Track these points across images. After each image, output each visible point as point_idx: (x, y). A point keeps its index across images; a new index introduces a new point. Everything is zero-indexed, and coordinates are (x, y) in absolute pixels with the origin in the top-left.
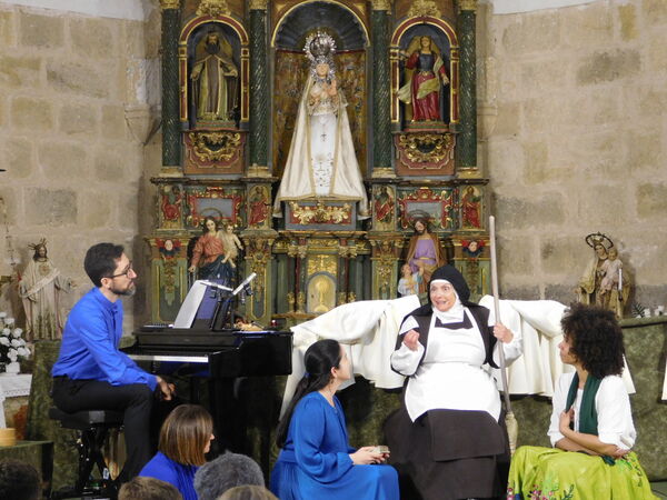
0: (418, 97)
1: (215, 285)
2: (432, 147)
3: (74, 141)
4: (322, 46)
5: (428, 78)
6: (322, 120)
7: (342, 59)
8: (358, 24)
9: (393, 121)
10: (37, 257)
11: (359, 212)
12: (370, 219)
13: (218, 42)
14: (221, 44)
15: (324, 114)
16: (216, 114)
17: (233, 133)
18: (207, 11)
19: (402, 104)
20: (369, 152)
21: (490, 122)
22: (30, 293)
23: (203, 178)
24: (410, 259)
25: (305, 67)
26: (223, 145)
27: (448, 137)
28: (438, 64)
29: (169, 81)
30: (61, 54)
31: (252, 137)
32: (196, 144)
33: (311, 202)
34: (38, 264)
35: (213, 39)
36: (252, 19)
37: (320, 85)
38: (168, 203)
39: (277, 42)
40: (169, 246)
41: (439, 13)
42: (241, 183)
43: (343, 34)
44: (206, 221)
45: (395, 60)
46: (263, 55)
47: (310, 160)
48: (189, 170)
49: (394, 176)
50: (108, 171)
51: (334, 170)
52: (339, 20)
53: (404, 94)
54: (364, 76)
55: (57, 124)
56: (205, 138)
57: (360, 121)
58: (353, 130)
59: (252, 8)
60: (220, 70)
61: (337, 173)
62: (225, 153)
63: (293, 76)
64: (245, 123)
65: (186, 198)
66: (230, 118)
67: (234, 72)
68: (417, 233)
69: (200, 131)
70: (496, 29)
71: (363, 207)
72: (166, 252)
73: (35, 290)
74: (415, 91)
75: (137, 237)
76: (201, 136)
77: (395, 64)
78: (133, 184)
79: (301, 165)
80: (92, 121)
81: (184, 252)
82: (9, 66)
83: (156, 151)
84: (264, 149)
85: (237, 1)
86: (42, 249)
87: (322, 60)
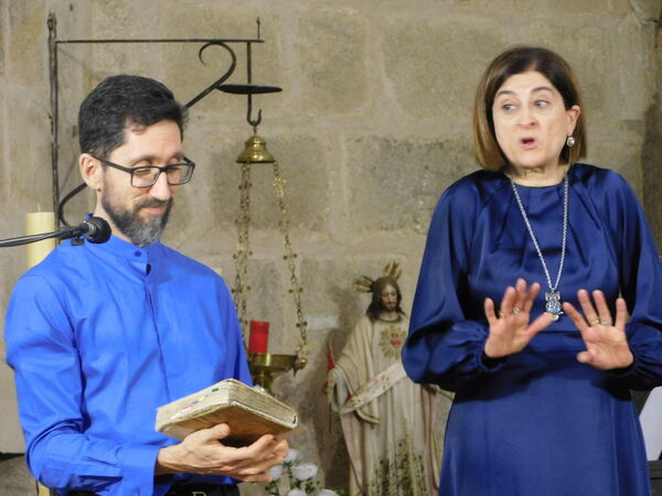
3: (474, 19)
10: (377, 310)
22: (359, 400)
34: (380, 327)
73: (372, 394)
78: (630, 124)
86: (389, 289)
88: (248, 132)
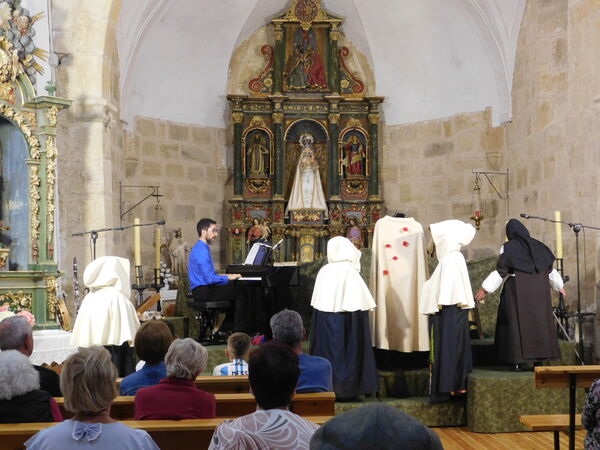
0: (351, 163)
1: (263, 245)
2: (358, 186)
4: (307, 140)
5: (356, 155)
6: (307, 174)
7: (316, 146)
8: (324, 130)
9: (340, 174)
10: (177, 236)
11: (324, 216)
12: (329, 219)
13: (259, 138)
14: (261, 139)
15: (308, 172)
16: (258, 171)
17: (267, 180)
18: (254, 124)
20: (329, 188)
21: (384, 175)
22: (174, 253)
23: (252, 200)
25: (299, 150)
26: (262, 185)
27: (365, 182)
28: (361, 148)
29: (237, 156)
30: (188, 144)
31: (275, 184)
32: (249, 185)
33: (302, 212)
34: (177, 239)
35: (257, 137)
36: (275, 128)
37: (306, 157)
38: (236, 212)
39: (287, 138)
40: (237, 231)
41: (361, 125)
42: (270, 203)
43: (317, 134)
44: (254, 220)
46: (280, 144)
47: (302, 192)
48: (246, 197)
49: (340, 200)
50: (209, 197)
51: (313, 196)
52: (314, 127)
53: (345, 162)
54: (326, 154)
55: (186, 176)
56: (254, 182)
57: (325, 174)
58: (321, 179)
59: (275, 122)
60: (261, 151)
61: (314, 198)
62: (262, 189)
63: (294, 154)
64: (272, 175)
65: (245, 209)
66: (265, 173)
67: (267, 152)
68: (351, 226)
69: (251, 179)
70: (386, 133)
71: (326, 214)
72: (236, 234)
73: (176, 251)
74: (350, 160)
76: (252, 181)
78: (220, 203)
79: (298, 194)
80: (202, 174)
81: (244, 234)
82: (165, 148)
83: (231, 188)
84: (281, 187)
85: (268, 119)
86: (179, 232)
87: (307, 146)
88: (157, 203)
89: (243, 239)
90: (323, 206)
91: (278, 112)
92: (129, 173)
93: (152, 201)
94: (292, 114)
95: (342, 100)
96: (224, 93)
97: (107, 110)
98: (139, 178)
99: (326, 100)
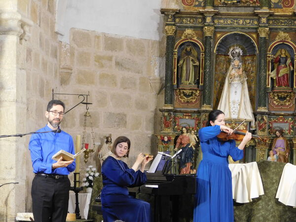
0: (279, 76)
1: (164, 154)
2: (285, 98)
3: (126, 92)
4: (236, 52)
5: (284, 68)
6: (235, 86)
7: (246, 58)
8: (253, 43)
9: (267, 86)
10: (107, 142)
11: (250, 126)
12: (256, 130)
13: (191, 50)
14: (192, 51)
15: (236, 83)
16: (189, 81)
17: (196, 90)
18: (186, 36)
19: (272, 79)
20: (256, 100)
22: (103, 157)
23: (182, 109)
24: (273, 148)
25: (229, 62)
26: (192, 95)
27: (292, 94)
28: (289, 61)
29: (169, 67)
30: (122, 54)
31: (204, 92)
32: (180, 95)
33: (229, 122)
34: (108, 145)
35: (188, 49)
36: (206, 40)
37: (235, 70)
38: (166, 120)
39: (217, 50)
40: (166, 139)
41: (290, 39)
42: (199, 112)
43: (246, 48)
44: (182, 129)
45: (270, 59)
46: (210, 56)
47: (229, 103)
48: (176, 106)
49: (267, 111)
50: (141, 106)
51: (240, 108)
52: (244, 40)
53: (273, 74)
54: (255, 66)
55: (119, 85)
56: (183, 92)
57: (253, 86)
59: (206, 35)
60: (191, 63)
61: (241, 109)
62: (192, 99)
63: (223, 66)
64: (201, 86)
65: (174, 118)
66: (195, 84)
67: (197, 63)
68: (277, 137)
69: (182, 89)
71: (253, 124)
72: (165, 142)
73: (106, 156)
74: (278, 73)
75: (153, 135)
76: (182, 91)
77: (269, 61)
78: (152, 111)
79: (225, 105)
80: (134, 84)
81: (173, 142)
82: (99, 59)
83: (162, 98)
84: (209, 97)
85: (200, 32)
86: (110, 138)
87: (236, 58)
88: (86, 111)
89: (172, 146)
90: (250, 117)
91: (209, 25)
92: (64, 82)
93: (82, 109)
94: (223, 28)
95: (271, 15)
96: (159, 7)
97: (22, 25)
98: (73, 87)
99: (256, 15)
